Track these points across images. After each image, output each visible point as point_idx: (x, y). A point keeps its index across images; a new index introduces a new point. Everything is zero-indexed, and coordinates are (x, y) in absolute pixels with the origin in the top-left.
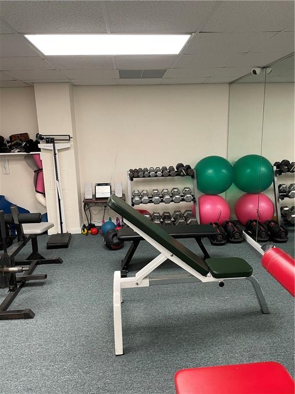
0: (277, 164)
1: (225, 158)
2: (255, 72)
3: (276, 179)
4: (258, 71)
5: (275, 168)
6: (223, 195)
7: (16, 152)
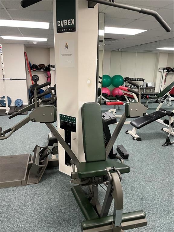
0: (125, 78)
1: (109, 75)
2: (119, 50)
3: (124, 83)
4: (120, 50)
5: (124, 79)
6: (108, 88)
7: (42, 70)
